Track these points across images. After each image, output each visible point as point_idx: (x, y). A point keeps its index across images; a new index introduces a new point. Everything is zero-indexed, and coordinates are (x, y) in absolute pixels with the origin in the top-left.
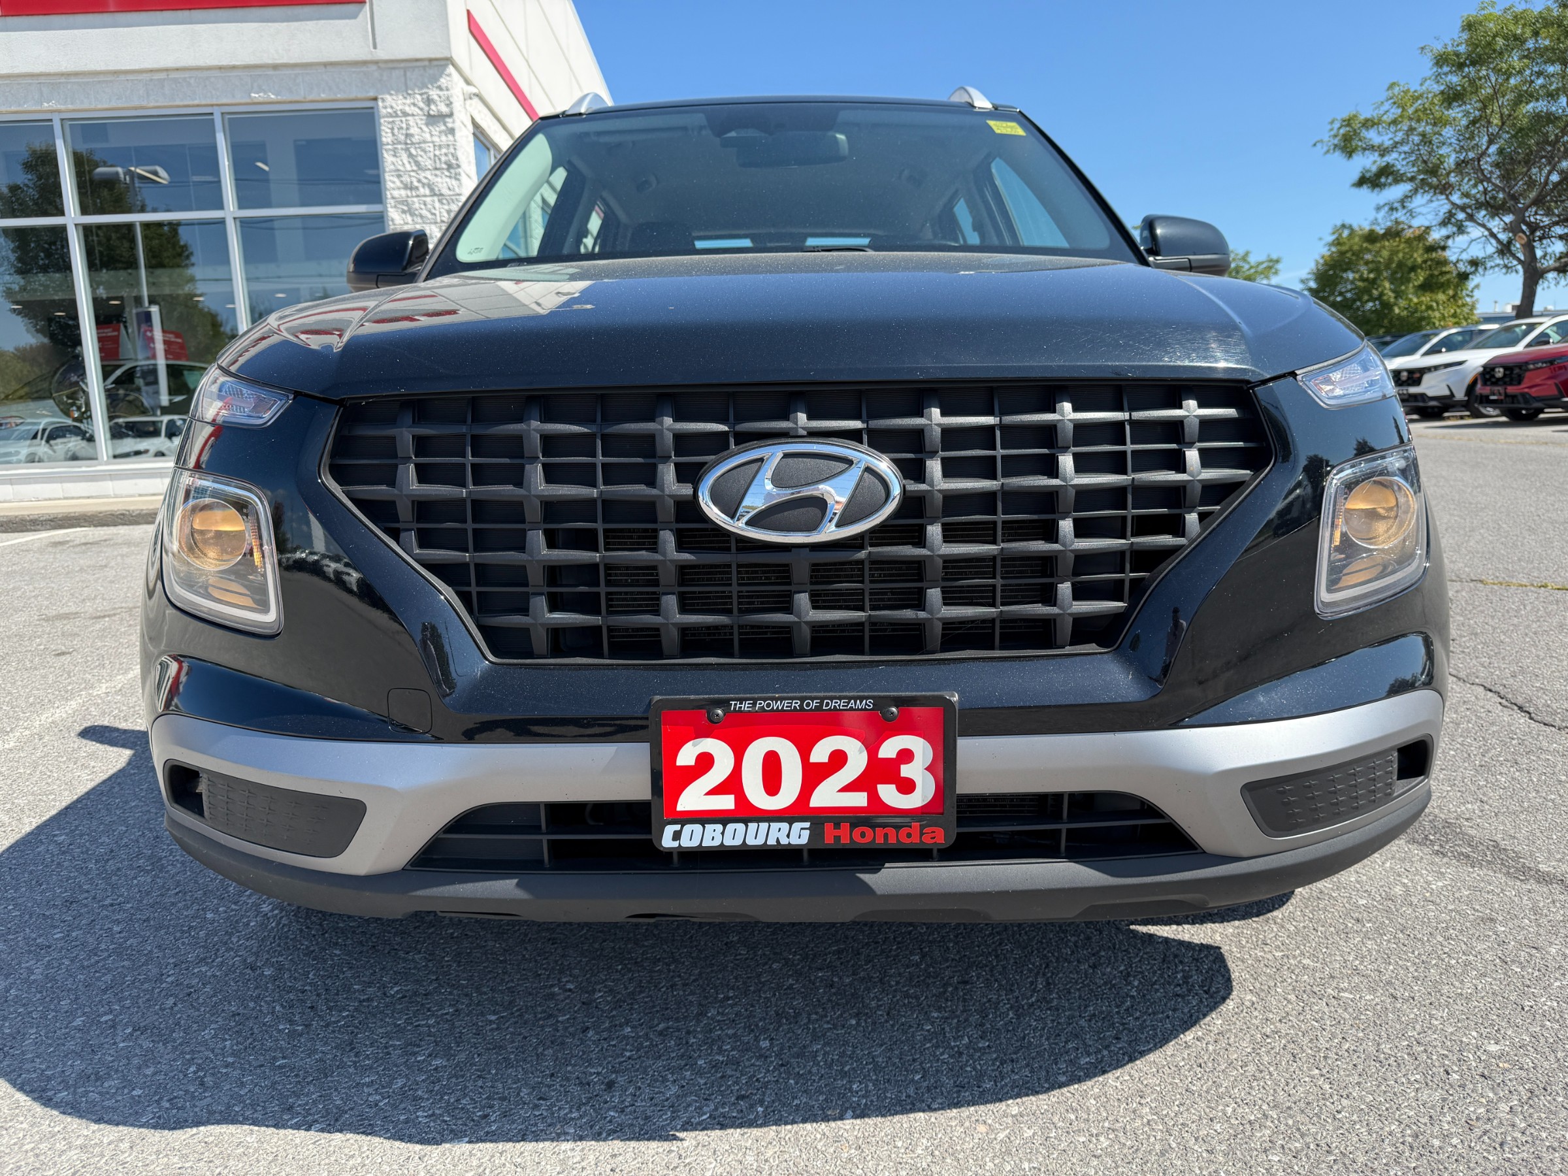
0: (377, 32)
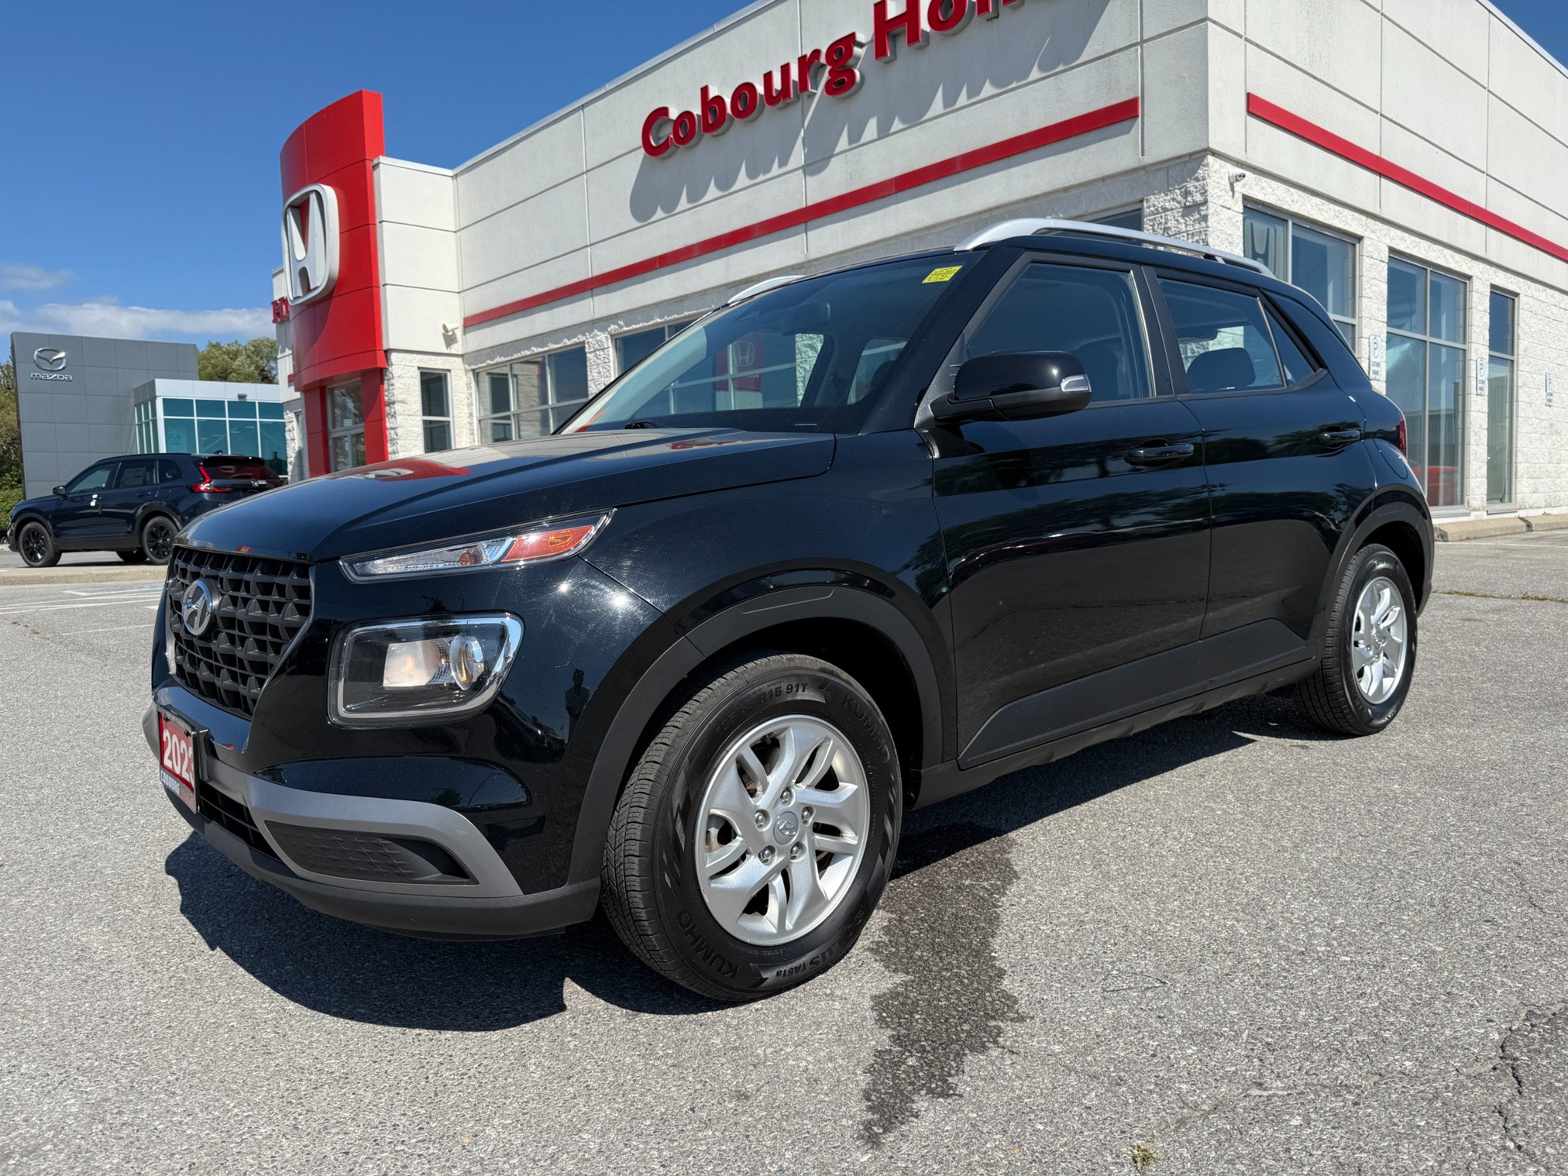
0: (1145, 141)
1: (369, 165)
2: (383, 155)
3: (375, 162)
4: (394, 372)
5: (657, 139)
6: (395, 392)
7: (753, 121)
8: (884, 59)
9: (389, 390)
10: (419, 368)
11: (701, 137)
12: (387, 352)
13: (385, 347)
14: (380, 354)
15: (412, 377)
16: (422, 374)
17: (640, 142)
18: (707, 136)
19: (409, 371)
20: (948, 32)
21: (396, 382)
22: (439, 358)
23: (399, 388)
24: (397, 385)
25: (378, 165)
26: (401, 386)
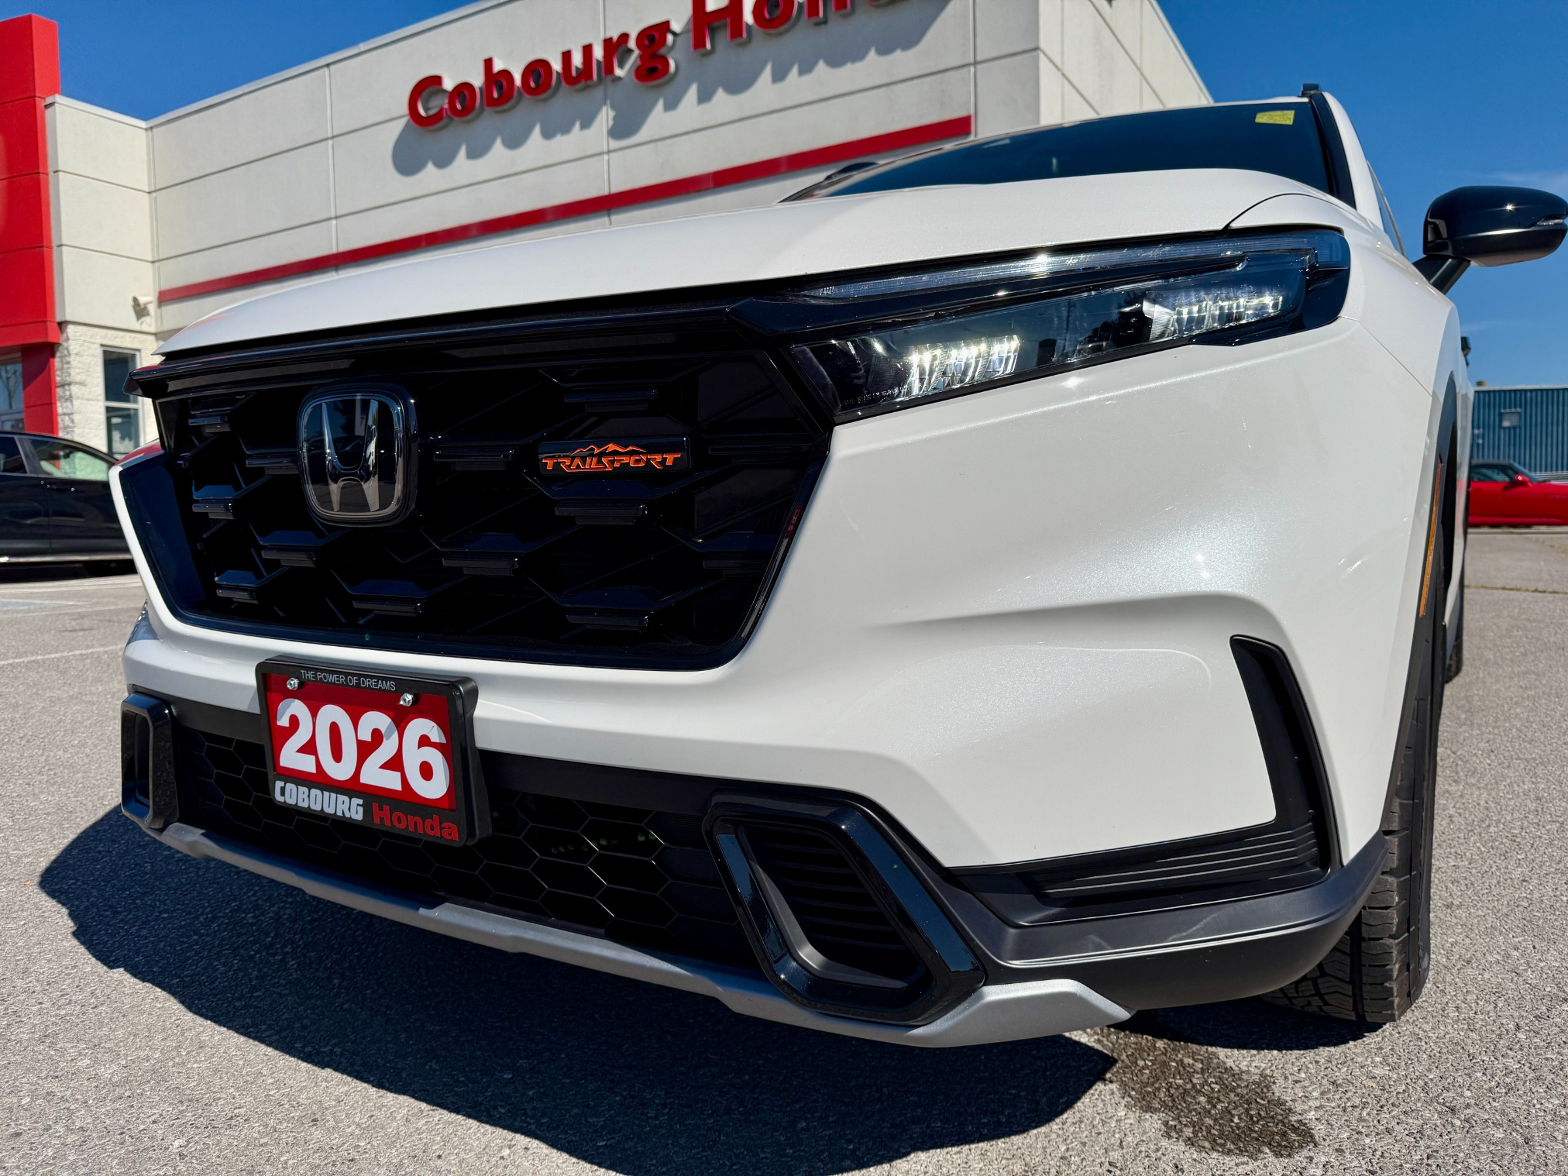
1: (40, 104)
2: (58, 93)
3: (49, 100)
4: (71, 348)
5: (426, 109)
6: (73, 372)
7: (545, 100)
8: (701, 51)
9: (62, 369)
10: (102, 345)
11: (482, 110)
12: (62, 325)
13: (59, 318)
14: (52, 327)
15: (93, 355)
16: (105, 352)
17: (405, 109)
18: (488, 111)
19: (89, 348)
20: (773, 31)
21: (74, 361)
22: (127, 335)
23: (76, 367)
24: (74, 363)
25: (52, 104)
26: (79, 365)
